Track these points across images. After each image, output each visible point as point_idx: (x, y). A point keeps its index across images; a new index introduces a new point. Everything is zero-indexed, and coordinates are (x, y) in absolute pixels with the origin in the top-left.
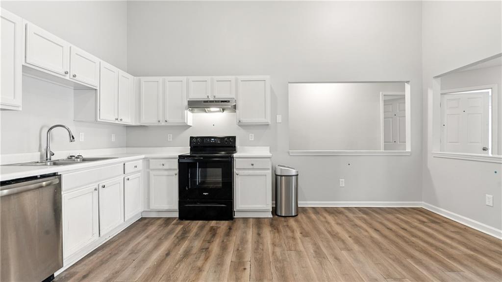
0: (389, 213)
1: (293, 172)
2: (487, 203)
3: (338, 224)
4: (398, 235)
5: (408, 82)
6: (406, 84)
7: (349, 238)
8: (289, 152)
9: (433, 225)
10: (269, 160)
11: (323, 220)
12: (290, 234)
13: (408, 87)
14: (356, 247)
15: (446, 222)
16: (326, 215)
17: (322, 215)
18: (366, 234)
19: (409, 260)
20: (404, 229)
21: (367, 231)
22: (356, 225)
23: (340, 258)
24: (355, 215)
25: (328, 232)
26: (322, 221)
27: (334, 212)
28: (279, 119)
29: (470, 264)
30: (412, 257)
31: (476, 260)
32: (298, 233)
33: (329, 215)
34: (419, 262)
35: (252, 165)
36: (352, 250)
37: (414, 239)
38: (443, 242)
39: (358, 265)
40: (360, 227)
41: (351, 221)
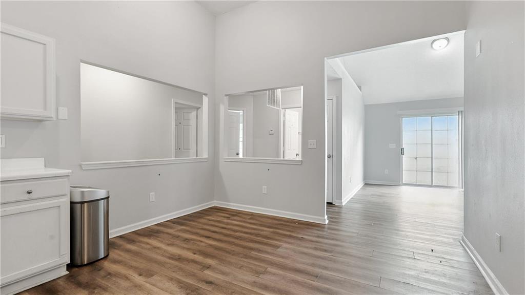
0: (200, 218)
1: (101, 194)
2: (264, 192)
3: (169, 245)
4: (226, 235)
5: (206, 95)
6: (204, 96)
7: (195, 255)
8: (81, 166)
9: (235, 218)
10: (66, 179)
11: (148, 246)
12: (124, 284)
13: (205, 100)
14: (210, 261)
15: (239, 213)
16: (146, 240)
17: (139, 242)
18: (203, 244)
19: (253, 252)
20: (223, 228)
21: (201, 242)
22: (187, 239)
23: (210, 280)
24: (175, 230)
25: (170, 259)
26: (149, 249)
27: (149, 233)
28: (64, 113)
29: (279, 238)
30: (252, 249)
31: (278, 233)
32: (137, 277)
33: (150, 239)
34: (259, 251)
35: (29, 193)
36: (210, 266)
37: (237, 234)
38: (254, 229)
39: (230, 277)
40: (192, 240)
41: (177, 237)
